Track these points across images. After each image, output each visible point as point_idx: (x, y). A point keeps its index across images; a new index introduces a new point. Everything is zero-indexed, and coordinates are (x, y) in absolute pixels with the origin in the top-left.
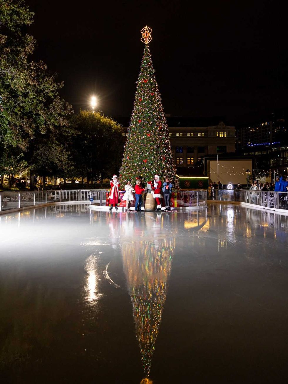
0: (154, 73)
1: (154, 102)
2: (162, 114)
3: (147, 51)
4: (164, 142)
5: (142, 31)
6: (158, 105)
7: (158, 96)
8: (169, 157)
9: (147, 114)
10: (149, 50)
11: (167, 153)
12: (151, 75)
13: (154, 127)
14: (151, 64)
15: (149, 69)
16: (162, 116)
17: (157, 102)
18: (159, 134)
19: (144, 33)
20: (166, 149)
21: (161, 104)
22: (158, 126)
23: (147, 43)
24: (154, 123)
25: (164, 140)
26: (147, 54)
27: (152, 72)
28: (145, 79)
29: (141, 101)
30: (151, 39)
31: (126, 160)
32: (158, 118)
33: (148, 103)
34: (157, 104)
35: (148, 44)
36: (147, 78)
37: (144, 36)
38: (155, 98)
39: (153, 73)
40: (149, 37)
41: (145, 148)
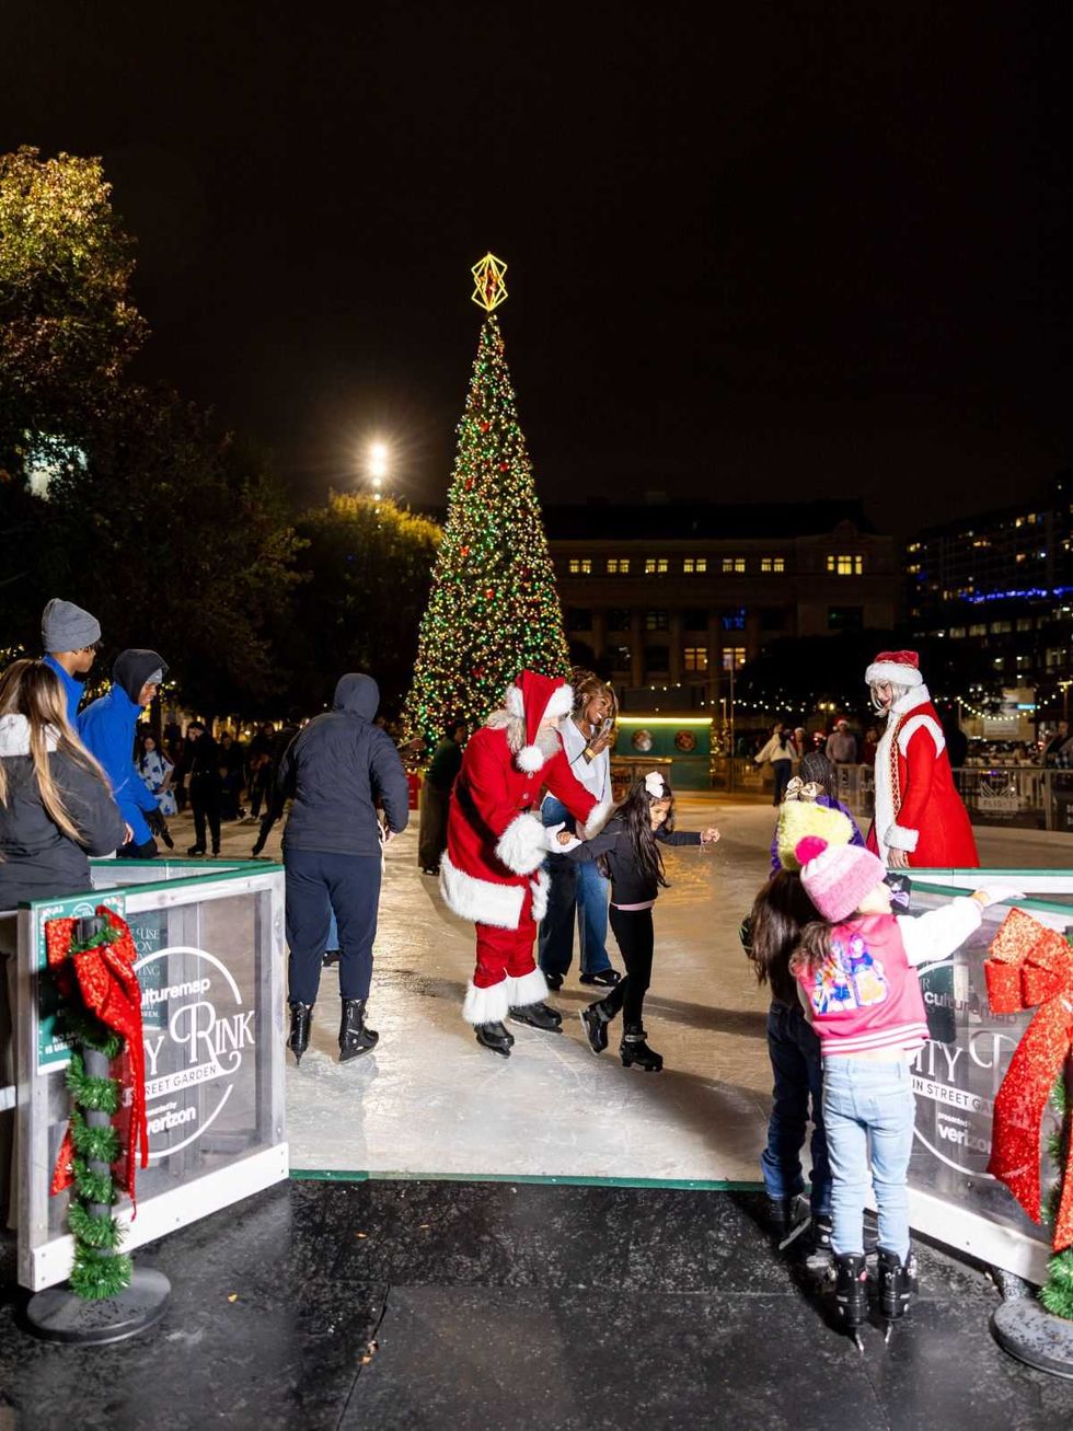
0: (514, 401)
1: (509, 494)
2: (534, 528)
3: (490, 331)
4: (539, 614)
5: (476, 270)
6: (523, 500)
7: (522, 475)
8: (555, 660)
9: (487, 527)
10: (496, 329)
11: (547, 648)
12: (499, 404)
13: (508, 569)
14: (503, 372)
15: (498, 388)
16: (534, 536)
17: (520, 489)
18: (522, 590)
19: (482, 274)
20: (544, 635)
21: (531, 498)
22: (519, 564)
23: (490, 307)
24: (508, 557)
25: (537, 609)
26: (491, 341)
27: (506, 399)
28: (482, 420)
29: (470, 489)
30: (502, 295)
31: (425, 670)
32: (519, 541)
33: (490, 495)
34: (519, 496)
35: (496, 311)
36: (489, 416)
37: (481, 285)
38: (513, 479)
39: (509, 402)
40: (498, 288)
41: (478, 634)
